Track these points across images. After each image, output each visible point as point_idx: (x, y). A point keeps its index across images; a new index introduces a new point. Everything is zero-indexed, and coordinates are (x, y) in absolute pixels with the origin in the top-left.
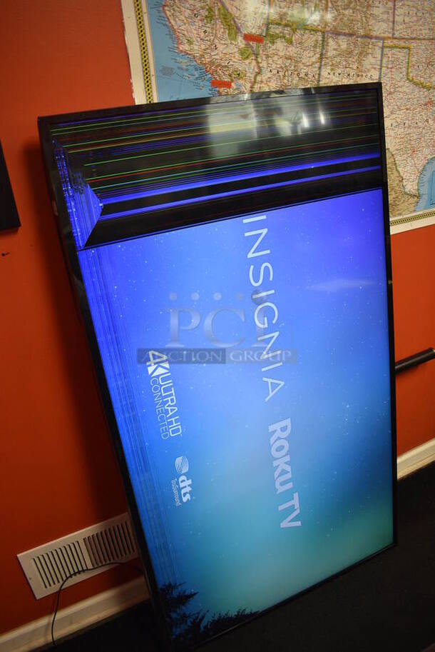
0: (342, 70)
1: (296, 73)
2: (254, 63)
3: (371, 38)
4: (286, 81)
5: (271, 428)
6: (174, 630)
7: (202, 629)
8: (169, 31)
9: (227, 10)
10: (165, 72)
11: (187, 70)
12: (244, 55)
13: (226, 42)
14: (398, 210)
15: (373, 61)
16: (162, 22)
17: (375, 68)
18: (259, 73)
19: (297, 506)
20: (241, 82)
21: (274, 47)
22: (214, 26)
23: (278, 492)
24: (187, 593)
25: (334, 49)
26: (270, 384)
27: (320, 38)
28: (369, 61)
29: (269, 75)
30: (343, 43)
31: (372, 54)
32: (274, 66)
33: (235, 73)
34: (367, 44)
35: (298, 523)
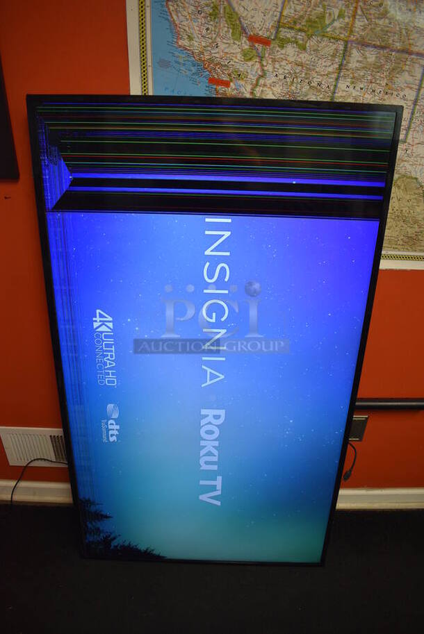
0: (366, 84)
1: (307, 81)
2: (258, 65)
3: (410, 53)
4: (293, 88)
5: (204, 412)
6: (88, 536)
7: (112, 547)
8: (170, 26)
9: (234, 9)
10: (162, 64)
11: (184, 64)
12: (247, 57)
13: (229, 42)
14: (421, 246)
15: (409, 79)
16: (164, 16)
17: (411, 88)
18: (262, 76)
19: (219, 487)
20: (241, 82)
21: (283, 52)
22: (218, 25)
23: (202, 468)
24: (103, 513)
25: (358, 61)
26: (208, 373)
27: (342, 48)
28: (402, 79)
29: (274, 79)
30: (371, 56)
31: (409, 72)
32: (281, 71)
33: (235, 73)
34: (404, 60)
35: (218, 503)
